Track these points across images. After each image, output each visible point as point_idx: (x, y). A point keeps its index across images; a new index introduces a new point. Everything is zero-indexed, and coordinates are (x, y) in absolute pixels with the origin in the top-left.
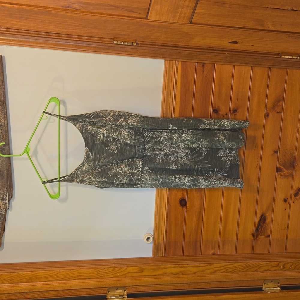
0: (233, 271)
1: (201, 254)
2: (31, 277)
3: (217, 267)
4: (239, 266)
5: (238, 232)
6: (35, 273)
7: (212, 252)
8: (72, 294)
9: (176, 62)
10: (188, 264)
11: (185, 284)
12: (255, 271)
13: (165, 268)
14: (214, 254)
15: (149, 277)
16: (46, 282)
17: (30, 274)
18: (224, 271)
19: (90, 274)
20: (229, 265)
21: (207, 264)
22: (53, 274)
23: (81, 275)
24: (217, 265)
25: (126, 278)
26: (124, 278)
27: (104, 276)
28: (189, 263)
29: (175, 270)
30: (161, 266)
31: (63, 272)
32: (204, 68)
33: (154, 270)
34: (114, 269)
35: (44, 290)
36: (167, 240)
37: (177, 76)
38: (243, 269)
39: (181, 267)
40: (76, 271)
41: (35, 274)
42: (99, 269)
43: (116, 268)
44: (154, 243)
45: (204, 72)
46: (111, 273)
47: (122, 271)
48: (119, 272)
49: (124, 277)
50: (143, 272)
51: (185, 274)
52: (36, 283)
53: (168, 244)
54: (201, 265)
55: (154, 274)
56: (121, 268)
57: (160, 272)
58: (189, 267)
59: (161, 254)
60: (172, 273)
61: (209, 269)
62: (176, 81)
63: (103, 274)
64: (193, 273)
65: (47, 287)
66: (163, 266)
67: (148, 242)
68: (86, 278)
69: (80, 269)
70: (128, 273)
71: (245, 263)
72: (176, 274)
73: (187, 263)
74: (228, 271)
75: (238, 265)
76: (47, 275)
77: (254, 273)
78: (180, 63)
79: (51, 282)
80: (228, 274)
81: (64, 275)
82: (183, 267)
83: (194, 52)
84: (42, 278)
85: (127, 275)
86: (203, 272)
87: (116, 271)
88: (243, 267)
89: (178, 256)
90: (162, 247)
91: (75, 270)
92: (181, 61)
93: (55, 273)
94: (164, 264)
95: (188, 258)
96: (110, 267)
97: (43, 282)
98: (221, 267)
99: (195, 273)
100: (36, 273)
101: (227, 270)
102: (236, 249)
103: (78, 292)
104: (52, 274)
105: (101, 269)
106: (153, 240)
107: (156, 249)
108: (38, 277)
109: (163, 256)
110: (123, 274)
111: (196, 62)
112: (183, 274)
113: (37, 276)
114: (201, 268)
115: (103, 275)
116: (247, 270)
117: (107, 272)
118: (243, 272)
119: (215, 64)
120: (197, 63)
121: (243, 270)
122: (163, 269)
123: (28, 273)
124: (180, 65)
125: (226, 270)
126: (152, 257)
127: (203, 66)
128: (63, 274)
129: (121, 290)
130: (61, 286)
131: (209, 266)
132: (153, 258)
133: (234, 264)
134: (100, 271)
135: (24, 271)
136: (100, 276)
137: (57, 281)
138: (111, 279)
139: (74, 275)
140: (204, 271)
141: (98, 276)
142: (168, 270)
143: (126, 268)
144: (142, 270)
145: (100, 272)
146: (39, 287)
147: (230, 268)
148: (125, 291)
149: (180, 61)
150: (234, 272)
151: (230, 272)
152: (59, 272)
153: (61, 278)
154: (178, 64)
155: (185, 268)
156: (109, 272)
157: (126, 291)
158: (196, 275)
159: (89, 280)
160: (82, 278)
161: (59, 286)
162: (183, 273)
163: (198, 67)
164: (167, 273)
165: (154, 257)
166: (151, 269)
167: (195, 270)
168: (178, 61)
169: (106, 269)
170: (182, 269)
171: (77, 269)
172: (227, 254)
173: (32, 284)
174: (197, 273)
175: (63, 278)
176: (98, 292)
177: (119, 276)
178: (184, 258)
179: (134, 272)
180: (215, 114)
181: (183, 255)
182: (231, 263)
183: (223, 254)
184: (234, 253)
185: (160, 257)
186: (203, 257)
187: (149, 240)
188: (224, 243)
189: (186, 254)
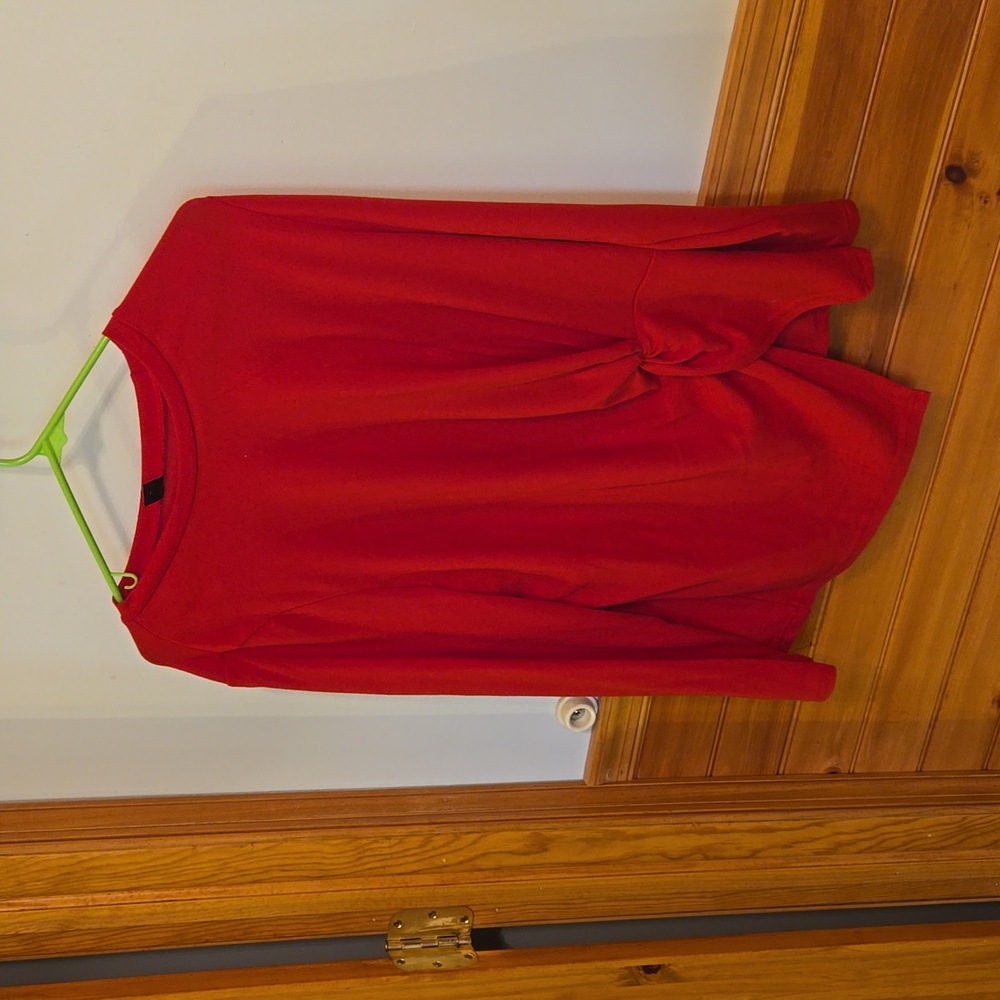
0: (905, 844)
1: (781, 772)
2: (68, 873)
3: (844, 830)
4: (931, 829)
5: (943, 692)
6: (85, 856)
7: (829, 764)
8: (246, 934)
10: (730, 822)
11: (709, 895)
12: (992, 844)
13: (637, 837)
14: (834, 772)
15: (569, 872)
16: (135, 894)
17: (63, 862)
18: (871, 847)
19: (325, 858)
20: (900, 823)
21: (805, 823)
22: (168, 861)
23: (288, 862)
24: (848, 824)
25: (476, 873)
26: (467, 875)
27: (384, 867)
28: (740, 817)
29: (675, 844)
30: (621, 829)
31: (210, 852)
33: (592, 842)
34: (427, 841)
35: (125, 924)
36: (651, 720)
38: (946, 840)
39: (702, 833)
40: (267, 849)
41: (84, 861)
42: (364, 841)
43: (436, 838)
44: (598, 731)
46: (415, 854)
47: (460, 849)
48: (449, 853)
49: (466, 871)
50: (545, 850)
51: (716, 858)
52: (90, 897)
54: (786, 825)
55: (590, 857)
56: (457, 837)
57: (616, 851)
58: (733, 831)
59: (624, 772)
60: (664, 855)
61: (813, 840)
63: (378, 858)
64: (747, 854)
65: (139, 915)
66: (631, 830)
67: (576, 730)
68: (305, 874)
69: (285, 840)
70: (484, 855)
71: (959, 818)
72: (680, 858)
73: (731, 817)
74: (884, 845)
75: (930, 823)
76: (138, 866)
77: (982, 852)
79: (157, 893)
80: (884, 857)
81: (215, 864)
82: (713, 831)
84: (115, 876)
85: (482, 863)
86: (789, 849)
87: (434, 849)
88: (947, 832)
89: (692, 778)
90: (630, 747)
91: (262, 846)
93: (176, 858)
94: (637, 821)
95: (732, 790)
96: (413, 835)
97: (120, 895)
98: (860, 831)
99: (754, 854)
100: (92, 859)
101: (884, 841)
102: (925, 752)
103: (269, 928)
104: (159, 862)
105: (376, 842)
106: (597, 715)
107: (606, 753)
108: (96, 872)
109: (630, 778)
110: (462, 859)
112: (707, 858)
113: (94, 868)
114: (780, 837)
115: (378, 864)
116: (961, 842)
117: (398, 853)
118: (943, 848)
121: (944, 844)
122: (626, 838)
123: (54, 858)
125: (880, 843)
126: (582, 782)
128: (210, 861)
129: (450, 919)
130: (197, 907)
131: (814, 828)
132: (590, 788)
133: (914, 820)
134: (367, 848)
135: (36, 848)
136: (368, 866)
137: (182, 888)
138: (414, 877)
139: (254, 866)
140: (790, 847)
141: (360, 868)
142: (649, 844)
143: (475, 836)
144: (542, 845)
145: (369, 853)
146: (105, 912)
147: (894, 835)
148: (463, 920)
150: (907, 850)
151: (893, 849)
152: (189, 853)
153: (200, 875)
155: (719, 835)
156: (408, 853)
157: (471, 918)
158: (760, 862)
159: (319, 882)
160: (291, 874)
161: (190, 907)
162: (705, 854)
164: (646, 854)
165: (593, 785)
166: (578, 840)
167: (759, 841)
169: (393, 841)
170: (707, 840)
171: (269, 841)
172: (884, 774)
173: (70, 900)
174: (760, 854)
175: (209, 874)
176: (352, 926)
177: (445, 866)
178: (717, 791)
179: (512, 853)
180: (951, 188)
181: (711, 776)
182: (902, 818)
183: (868, 774)
184: (912, 766)
185: (617, 782)
186: (788, 788)
187: (582, 719)
188: (880, 732)
189: (722, 770)
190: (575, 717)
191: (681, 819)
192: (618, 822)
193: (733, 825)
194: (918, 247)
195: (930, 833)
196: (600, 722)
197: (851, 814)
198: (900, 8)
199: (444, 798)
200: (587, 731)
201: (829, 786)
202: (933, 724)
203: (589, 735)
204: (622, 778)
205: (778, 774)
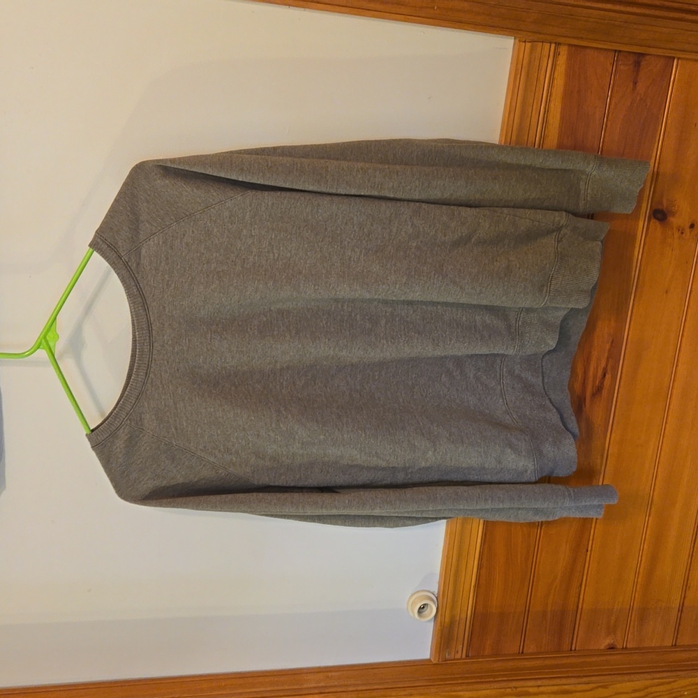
1: (573, 649)
3: (624, 691)
4: (688, 688)
5: (686, 584)
7: (608, 641)
9: (553, 46)
10: (539, 686)
14: (612, 648)
20: (662, 684)
21: (594, 685)
28: (546, 682)
30: (460, 693)
32: (638, 71)
36: (477, 611)
37: (550, 94)
39: (518, 695)
44: (438, 620)
45: (640, 85)
53: (481, 620)
54: (580, 687)
58: (542, 693)
59: (459, 651)
62: (547, 111)
66: (467, 695)
67: (423, 620)
73: (539, 683)
75: (685, 684)
78: (564, 51)
82: (527, 694)
83: (617, 15)
89: (508, 655)
90: (462, 632)
92: (569, 45)
94: (471, 687)
95: (538, 663)
98: (635, 691)
102: (677, 631)
106: (437, 609)
107: (445, 637)
109: (464, 656)
111: (616, 51)
119: (674, 58)
120: (620, 51)
124: (565, 57)
126: (430, 660)
127: (637, 64)
131: (600, 689)
132: (435, 664)
133: (674, 682)
147: (661, 693)
149: (565, 44)
154: (556, 54)
163: (622, 67)
165: (437, 662)
168: (559, 44)
172: (648, 648)
178: (528, 664)
180: (657, 223)
181: (523, 652)
182: (664, 680)
183: (636, 649)
184: (668, 642)
185: (454, 659)
186: (581, 660)
187: (427, 612)
188: (643, 616)
189: (531, 648)
190: (421, 610)
191: (503, 684)
192: (455, 688)
193: (542, 689)
194: (638, 265)
195: (685, 691)
196: (439, 614)
197: (626, 678)
198: (612, 106)
199: (330, 674)
200: (430, 621)
201: (609, 658)
202: (681, 610)
203: (432, 623)
204: (458, 656)
205: (571, 650)
